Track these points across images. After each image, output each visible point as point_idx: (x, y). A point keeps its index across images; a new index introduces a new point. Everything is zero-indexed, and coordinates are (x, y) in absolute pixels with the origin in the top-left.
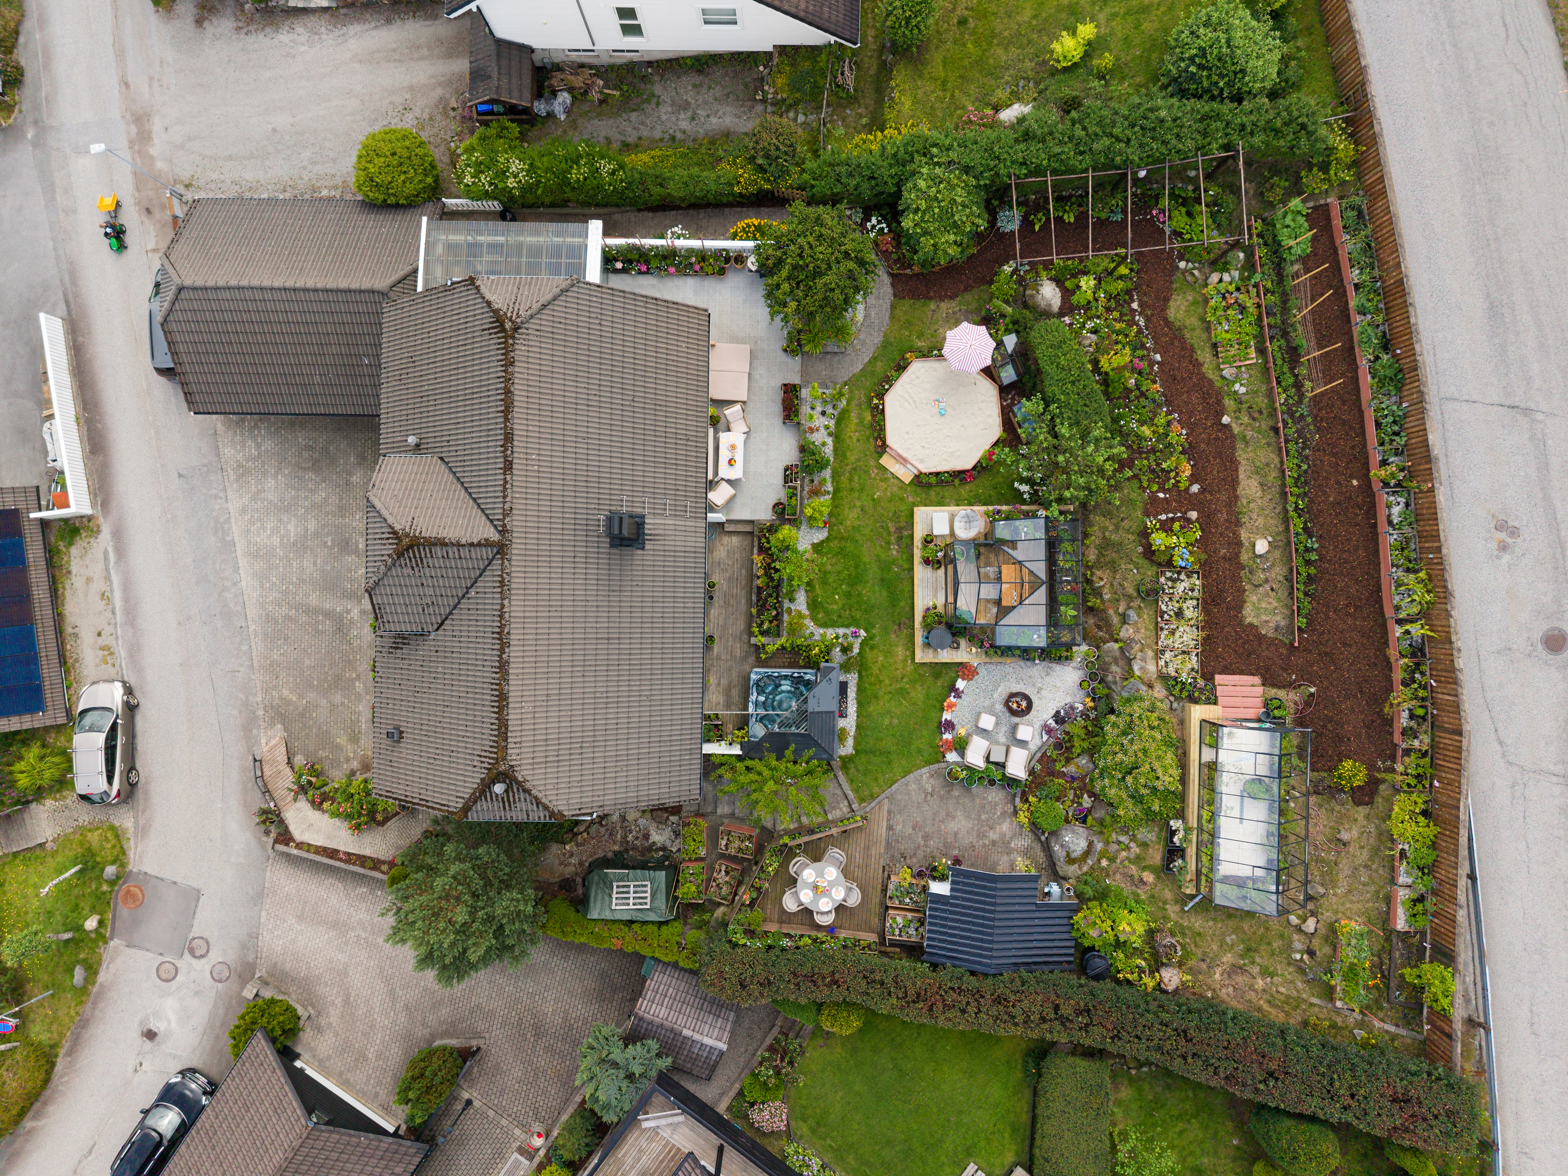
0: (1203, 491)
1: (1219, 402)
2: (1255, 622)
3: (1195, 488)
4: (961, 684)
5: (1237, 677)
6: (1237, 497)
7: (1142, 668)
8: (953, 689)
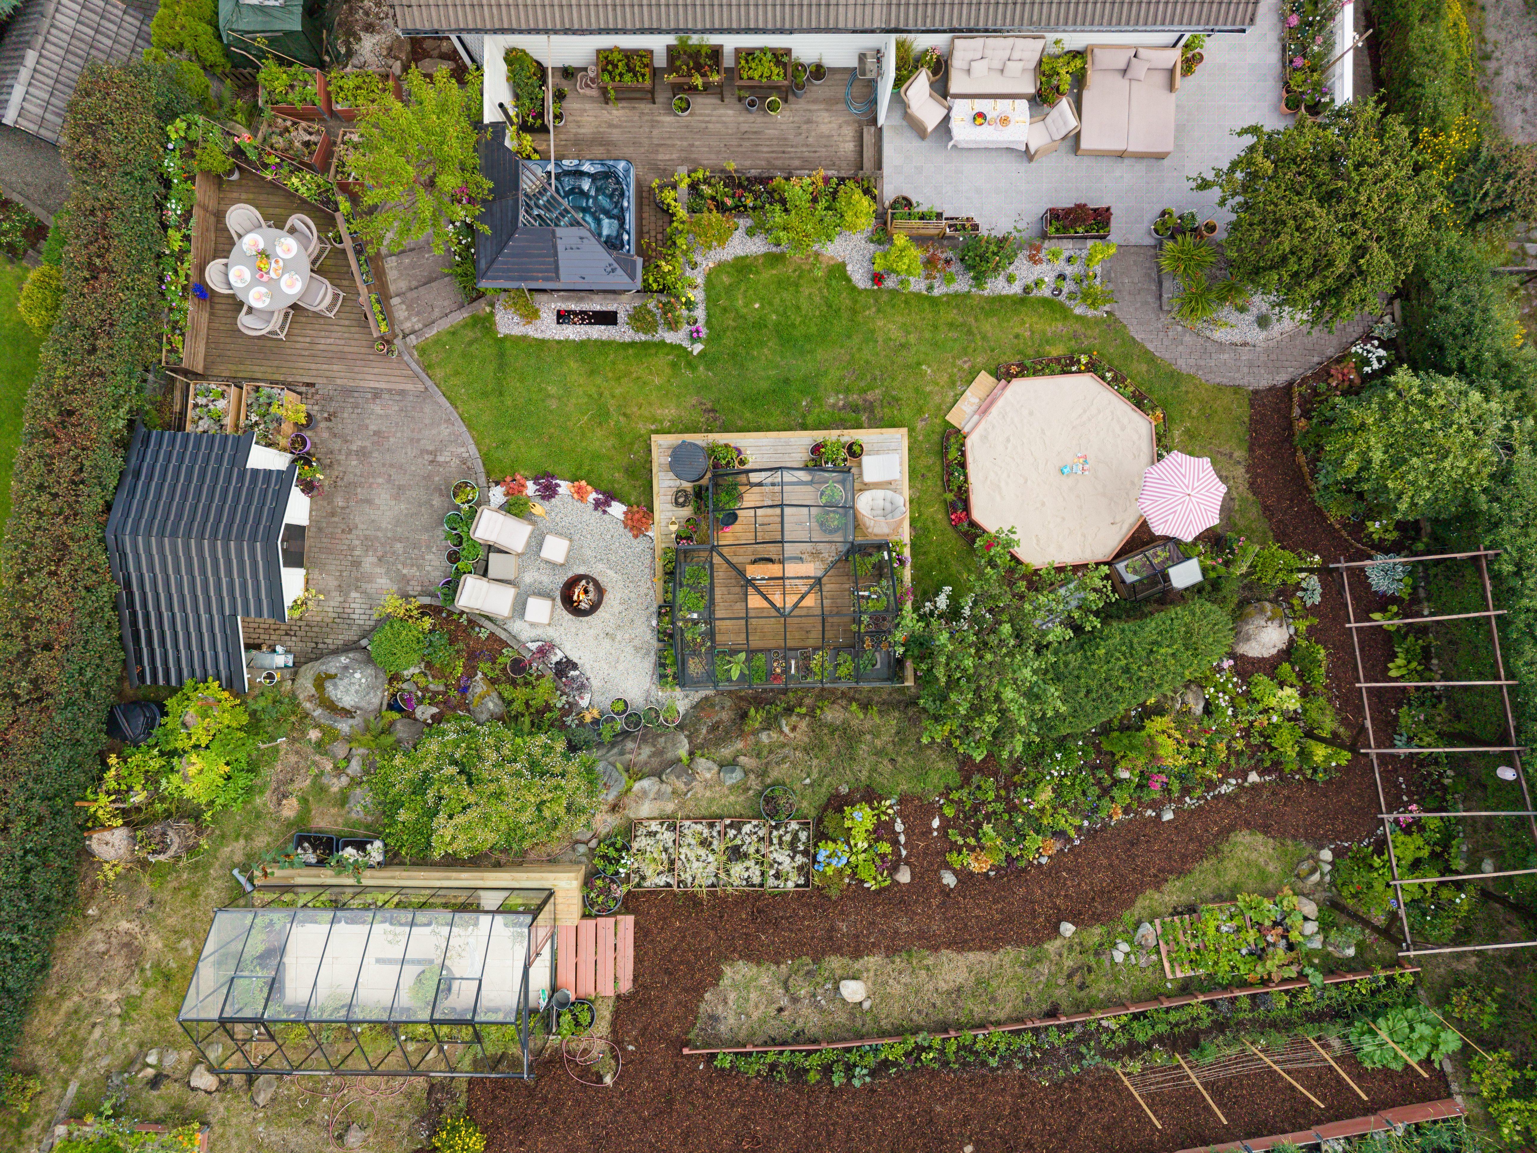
0: (945, 891)
1: (1096, 918)
2: (725, 982)
3: (949, 879)
4: (617, 509)
5: (630, 952)
6: (936, 949)
7: (645, 793)
8: (609, 497)
